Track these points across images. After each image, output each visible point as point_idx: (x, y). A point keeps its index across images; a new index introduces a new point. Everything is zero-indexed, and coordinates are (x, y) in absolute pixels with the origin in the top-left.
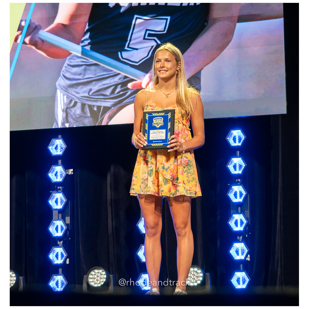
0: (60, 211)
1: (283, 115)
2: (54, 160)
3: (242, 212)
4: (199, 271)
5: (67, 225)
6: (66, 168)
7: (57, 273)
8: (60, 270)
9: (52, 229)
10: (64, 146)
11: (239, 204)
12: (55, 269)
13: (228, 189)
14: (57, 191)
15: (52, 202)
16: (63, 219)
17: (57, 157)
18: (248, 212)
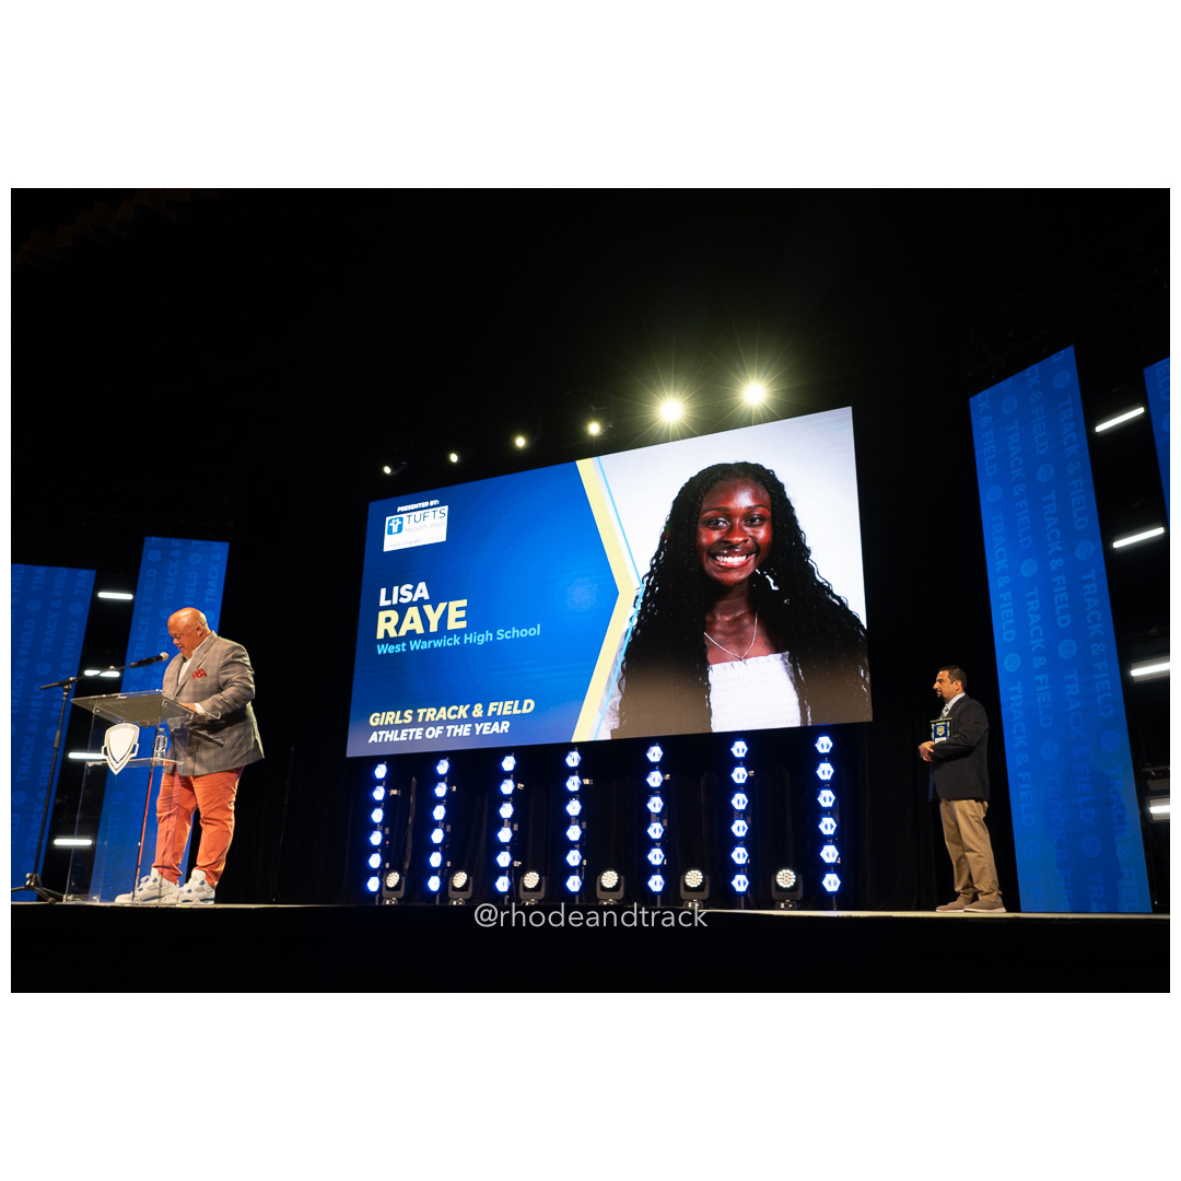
0: (657, 814)
1: (868, 723)
2: (652, 766)
3: (831, 816)
4: (792, 873)
5: (664, 827)
6: (663, 774)
7: (655, 873)
8: (659, 871)
9: (650, 831)
10: (661, 753)
11: (828, 809)
12: (653, 870)
13: (817, 794)
14: (655, 795)
15: (650, 806)
16: (661, 822)
17: (655, 764)
18: (837, 816)
